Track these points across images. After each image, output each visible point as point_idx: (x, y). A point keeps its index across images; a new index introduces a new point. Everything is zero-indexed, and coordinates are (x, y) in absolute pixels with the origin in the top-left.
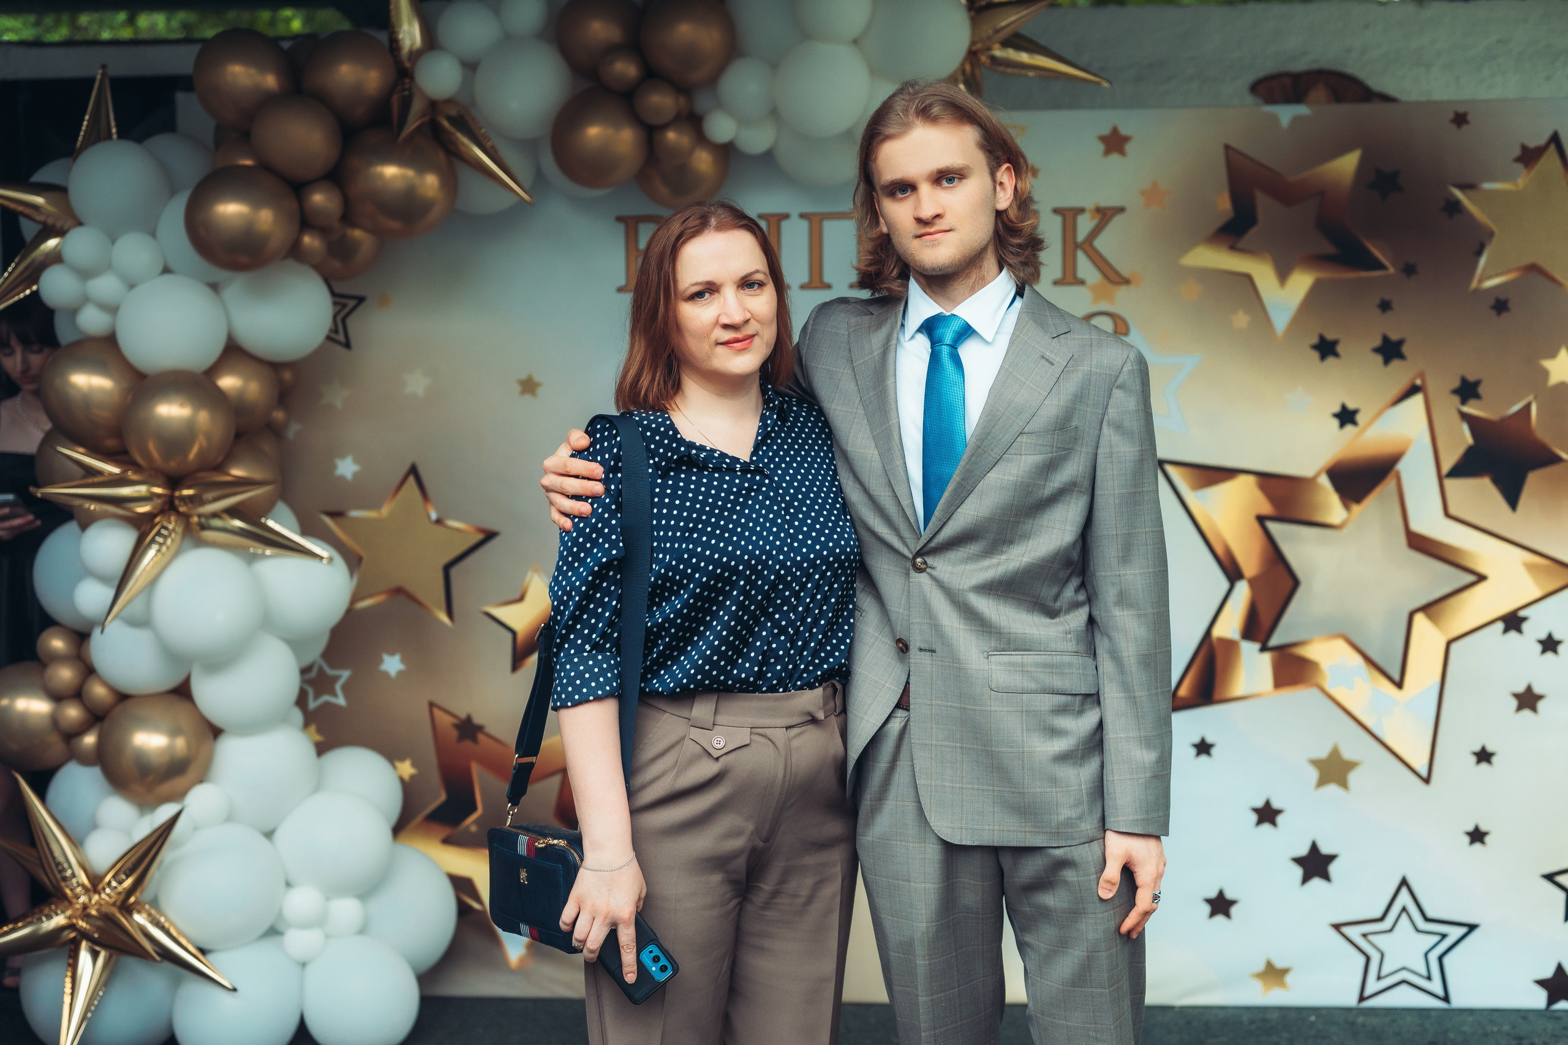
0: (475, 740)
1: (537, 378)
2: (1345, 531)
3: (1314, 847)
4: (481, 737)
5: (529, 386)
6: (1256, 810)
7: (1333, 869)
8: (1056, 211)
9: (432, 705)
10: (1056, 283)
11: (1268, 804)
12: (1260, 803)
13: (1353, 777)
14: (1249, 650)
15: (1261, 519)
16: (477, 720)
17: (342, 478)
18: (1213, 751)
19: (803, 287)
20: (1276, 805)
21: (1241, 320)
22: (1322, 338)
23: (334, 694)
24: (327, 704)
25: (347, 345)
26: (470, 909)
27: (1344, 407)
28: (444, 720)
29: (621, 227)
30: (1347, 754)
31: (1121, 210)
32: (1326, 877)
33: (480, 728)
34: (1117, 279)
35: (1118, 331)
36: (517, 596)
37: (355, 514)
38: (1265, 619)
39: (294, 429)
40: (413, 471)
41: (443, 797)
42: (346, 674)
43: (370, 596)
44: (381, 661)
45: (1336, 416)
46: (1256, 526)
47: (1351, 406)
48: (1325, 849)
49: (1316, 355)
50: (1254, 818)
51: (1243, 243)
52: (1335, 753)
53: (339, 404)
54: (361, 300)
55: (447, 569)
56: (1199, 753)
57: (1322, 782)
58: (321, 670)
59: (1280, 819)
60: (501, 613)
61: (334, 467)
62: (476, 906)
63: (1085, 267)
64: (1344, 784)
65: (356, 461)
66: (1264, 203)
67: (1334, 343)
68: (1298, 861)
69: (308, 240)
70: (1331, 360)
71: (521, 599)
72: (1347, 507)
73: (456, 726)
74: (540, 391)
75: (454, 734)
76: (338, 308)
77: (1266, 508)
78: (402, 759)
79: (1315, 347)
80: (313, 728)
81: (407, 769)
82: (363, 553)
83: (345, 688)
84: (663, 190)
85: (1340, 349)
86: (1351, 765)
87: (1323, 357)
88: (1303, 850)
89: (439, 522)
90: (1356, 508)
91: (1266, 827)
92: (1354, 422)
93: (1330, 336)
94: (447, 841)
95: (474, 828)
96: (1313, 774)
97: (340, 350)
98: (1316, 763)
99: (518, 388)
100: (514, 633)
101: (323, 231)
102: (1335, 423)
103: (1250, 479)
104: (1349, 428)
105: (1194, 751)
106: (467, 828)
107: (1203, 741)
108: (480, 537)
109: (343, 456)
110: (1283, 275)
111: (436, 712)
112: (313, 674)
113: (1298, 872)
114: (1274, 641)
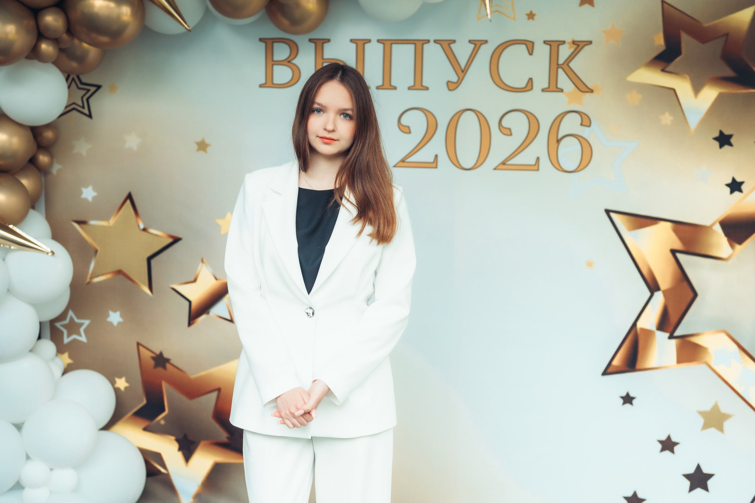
0: (164, 367)
1: (207, 141)
2: (730, 262)
3: (698, 468)
4: (168, 365)
5: (202, 146)
6: (661, 442)
7: (710, 483)
8: (545, 42)
9: (138, 344)
10: (543, 90)
11: (669, 438)
12: (664, 438)
13: (727, 425)
14: (662, 337)
15: (674, 252)
16: (166, 355)
17: (86, 200)
18: (634, 402)
19: (378, 88)
20: (674, 439)
21: (667, 119)
22: (721, 133)
23: (80, 335)
24: (75, 340)
25: (90, 116)
26: (159, 472)
27: (734, 180)
28: (146, 354)
29: (263, 45)
30: (724, 409)
31: (590, 42)
32: (706, 488)
33: (168, 360)
34: (584, 88)
35: (583, 124)
36: (193, 279)
37: (92, 222)
38: (673, 319)
39: (56, 168)
40: (130, 197)
41: (145, 402)
42: (87, 322)
43: (103, 275)
44: (108, 316)
45: (728, 185)
46: (670, 255)
47: (739, 180)
48: (706, 470)
49: (717, 144)
50: (660, 446)
51: (670, 68)
52: (716, 408)
53: (84, 153)
54: (99, 87)
55: (149, 260)
56: (624, 403)
57: (706, 426)
58: (71, 319)
59: (676, 448)
60: (182, 289)
61: (81, 193)
62: (163, 470)
63: (563, 80)
64: (721, 429)
65: (94, 189)
66: (686, 40)
67: (730, 136)
68: (687, 476)
69: (44, 46)
70: (726, 147)
71: (195, 281)
72: (732, 246)
73: (153, 358)
74: (208, 149)
75: (152, 363)
76: (83, 92)
77: (678, 245)
78: (120, 377)
79: (716, 139)
80: (66, 355)
81: (122, 383)
82: (98, 248)
83: (86, 331)
84: (285, 22)
85: (732, 141)
86: (726, 417)
87: (721, 146)
88: (691, 470)
89: (144, 230)
90: (738, 247)
91: (667, 453)
92: (741, 191)
93: (727, 132)
94: (145, 429)
95: (163, 422)
96: (701, 421)
97: (87, 119)
98: (701, 413)
99: (196, 147)
100: (190, 302)
101: (56, 41)
102: (728, 190)
103: (669, 224)
104: (737, 193)
105: (622, 401)
106: (159, 422)
107: (628, 394)
108: (170, 240)
109: (86, 186)
110: (697, 89)
111: (141, 348)
112: (67, 322)
113: (687, 483)
114: (678, 333)
